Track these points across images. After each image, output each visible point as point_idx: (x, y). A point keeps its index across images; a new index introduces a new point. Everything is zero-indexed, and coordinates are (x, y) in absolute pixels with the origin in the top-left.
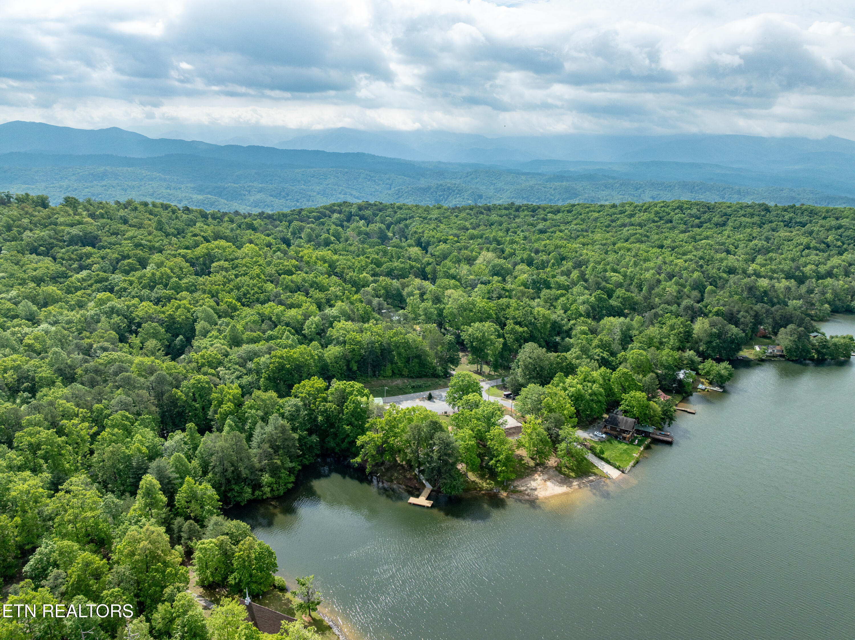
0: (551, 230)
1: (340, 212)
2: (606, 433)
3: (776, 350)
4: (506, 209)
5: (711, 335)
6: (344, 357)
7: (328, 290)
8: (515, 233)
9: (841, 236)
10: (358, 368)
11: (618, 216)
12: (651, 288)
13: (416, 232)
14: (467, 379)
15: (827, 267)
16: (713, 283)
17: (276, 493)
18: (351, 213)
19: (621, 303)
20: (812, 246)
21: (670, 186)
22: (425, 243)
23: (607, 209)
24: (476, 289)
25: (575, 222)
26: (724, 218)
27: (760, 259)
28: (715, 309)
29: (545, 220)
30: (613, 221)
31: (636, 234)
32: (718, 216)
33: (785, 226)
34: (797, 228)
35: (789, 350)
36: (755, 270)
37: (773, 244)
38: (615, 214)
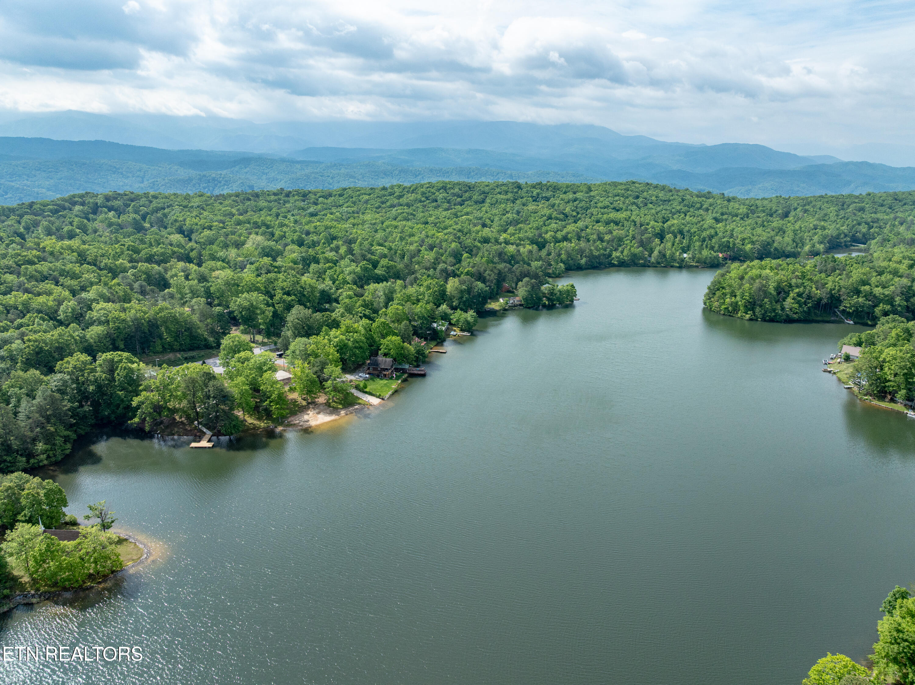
0: (322, 213)
1: (83, 204)
2: (369, 374)
3: (516, 300)
4: (275, 194)
5: (462, 292)
6: (108, 335)
7: (81, 277)
8: (286, 217)
9: (576, 207)
10: (125, 346)
11: (388, 198)
12: (412, 257)
13: (176, 221)
14: (237, 339)
15: (563, 233)
16: (470, 252)
17: (53, 459)
18: (97, 204)
19: (385, 271)
20: (553, 216)
21: (448, 172)
22: (188, 231)
23: (377, 191)
24: (245, 270)
25: (346, 205)
26: (482, 196)
27: (511, 229)
28: (466, 271)
29: (316, 204)
30: (383, 203)
31: (404, 213)
32: (477, 194)
33: (533, 201)
34: (543, 202)
35: (526, 299)
36: (505, 239)
37: (522, 217)
38: (384, 196)
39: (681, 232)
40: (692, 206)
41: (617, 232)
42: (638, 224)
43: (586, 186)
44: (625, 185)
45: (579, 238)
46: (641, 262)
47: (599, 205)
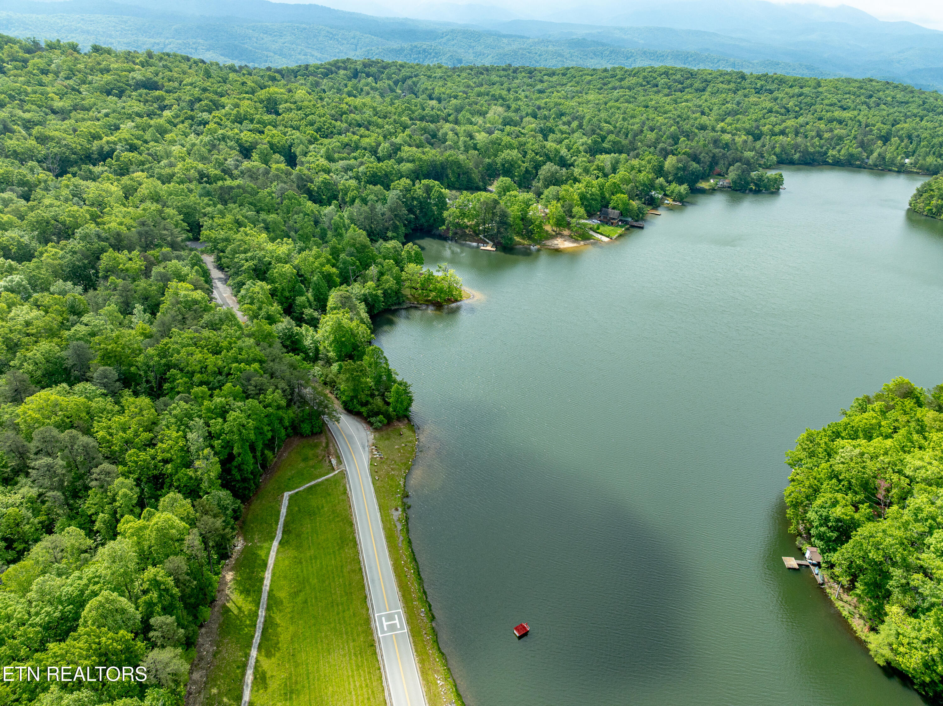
0: (549, 90)
1: (345, 69)
2: (600, 221)
3: (726, 182)
4: (504, 70)
5: (678, 169)
8: (517, 92)
9: (800, 103)
11: (610, 80)
12: (636, 135)
13: (426, 89)
14: (505, 183)
15: (781, 127)
16: (687, 136)
18: (357, 69)
19: (611, 145)
20: (774, 110)
21: (663, 56)
23: (599, 72)
24: (495, 134)
25: (570, 84)
26: (704, 84)
27: (729, 119)
28: (683, 151)
29: (542, 81)
30: (605, 84)
31: (625, 95)
32: (699, 82)
33: (756, 93)
34: (765, 94)
35: (734, 182)
36: (722, 128)
37: (742, 108)
38: (606, 77)
39: (910, 137)
40: (933, 110)
41: (839, 131)
42: (863, 125)
43: (815, 81)
44: (860, 82)
45: (797, 133)
46: (857, 163)
47: (826, 102)
